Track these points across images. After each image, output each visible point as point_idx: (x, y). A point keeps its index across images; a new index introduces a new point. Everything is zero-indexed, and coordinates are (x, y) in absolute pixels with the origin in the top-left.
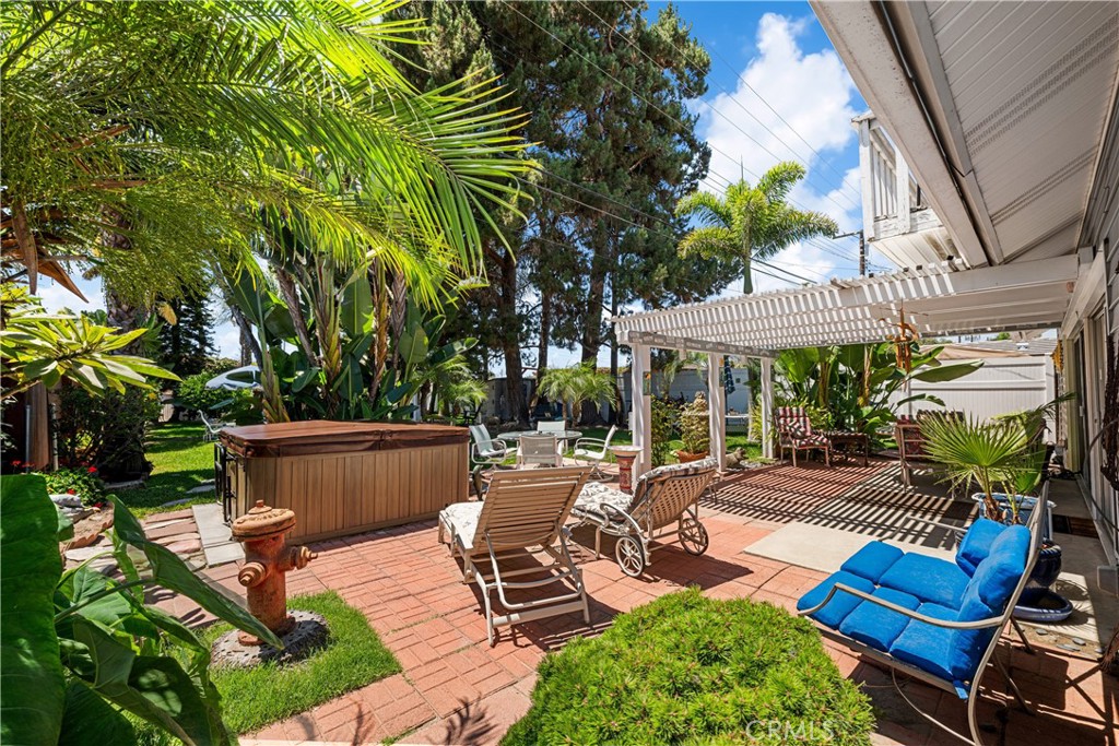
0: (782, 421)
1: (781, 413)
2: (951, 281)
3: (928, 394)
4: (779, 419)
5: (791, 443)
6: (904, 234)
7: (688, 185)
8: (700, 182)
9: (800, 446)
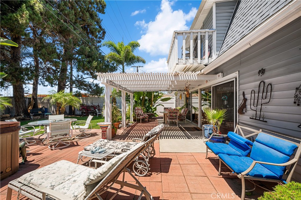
0: (137, 111)
1: (136, 109)
2: (197, 77)
3: (161, 104)
4: (136, 111)
5: (140, 117)
6: (184, 64)
7: (98, 40)
8: (102, 40)
9: (143, 117)
